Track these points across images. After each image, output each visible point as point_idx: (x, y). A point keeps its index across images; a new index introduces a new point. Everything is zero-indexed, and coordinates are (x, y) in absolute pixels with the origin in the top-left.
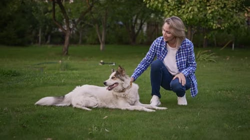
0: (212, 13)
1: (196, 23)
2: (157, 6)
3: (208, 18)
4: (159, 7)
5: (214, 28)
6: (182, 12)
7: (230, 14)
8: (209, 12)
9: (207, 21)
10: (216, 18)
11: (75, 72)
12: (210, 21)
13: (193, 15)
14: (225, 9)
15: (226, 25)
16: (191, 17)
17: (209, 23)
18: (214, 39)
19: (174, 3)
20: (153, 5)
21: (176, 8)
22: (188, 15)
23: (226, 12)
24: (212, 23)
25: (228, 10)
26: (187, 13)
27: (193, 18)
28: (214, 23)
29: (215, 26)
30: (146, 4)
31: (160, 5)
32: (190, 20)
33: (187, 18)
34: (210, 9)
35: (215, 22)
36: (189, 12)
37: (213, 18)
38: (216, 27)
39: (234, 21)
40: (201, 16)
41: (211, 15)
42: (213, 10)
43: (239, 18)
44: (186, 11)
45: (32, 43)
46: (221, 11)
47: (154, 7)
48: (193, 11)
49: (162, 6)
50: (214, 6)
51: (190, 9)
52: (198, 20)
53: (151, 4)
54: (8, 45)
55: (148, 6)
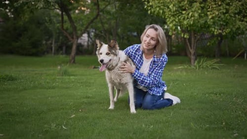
0: (213, 18)
1: (197, 29)
2: (159, 12)
3: (209, 23)
4: (160, 13)
5: (216, 33)
6: (183, 18)
7: (233, 19)
8: (210, 17)
9: (209, 27)
10: (217, 23)
11: (72, 77)
12: (211, 27)
13: (194, 21)
14: (226, 15)
15: (228, 30)
16: (192, 23)
17: (211, 29)
18: (227, 49)
19: (175, 9)
20: (154, 11)
21: (177, 14)
22: (188, 21)
23: (229, 17)
24: (213, 29)
25: (230, 16)
26: (188, 18)
27: (194, 23)
28: (215, 29)
29: (216, 32)
30: (148, 10)
31: (161, 11)
32: (190, 26)
33: (187, 24)
34: (211, 14)
35: (216, 27)
36: (189, 17)
37: (214, 23)
38: (218, 33)
39: (237, 26)
40: (202, 21)
41: (212, 20)
42: (214, 15)
43: (242, 24)
44: (186, 17)
45: (46, 53)
46: (223, 16)
47: (156, 13)
48: (194, 16)
49: (164, 12)
50: (215, 11)
51: (190, 14)
52: (199, 26)
53: (153, 10)
54: (22, 55)
55: (149, 12)
